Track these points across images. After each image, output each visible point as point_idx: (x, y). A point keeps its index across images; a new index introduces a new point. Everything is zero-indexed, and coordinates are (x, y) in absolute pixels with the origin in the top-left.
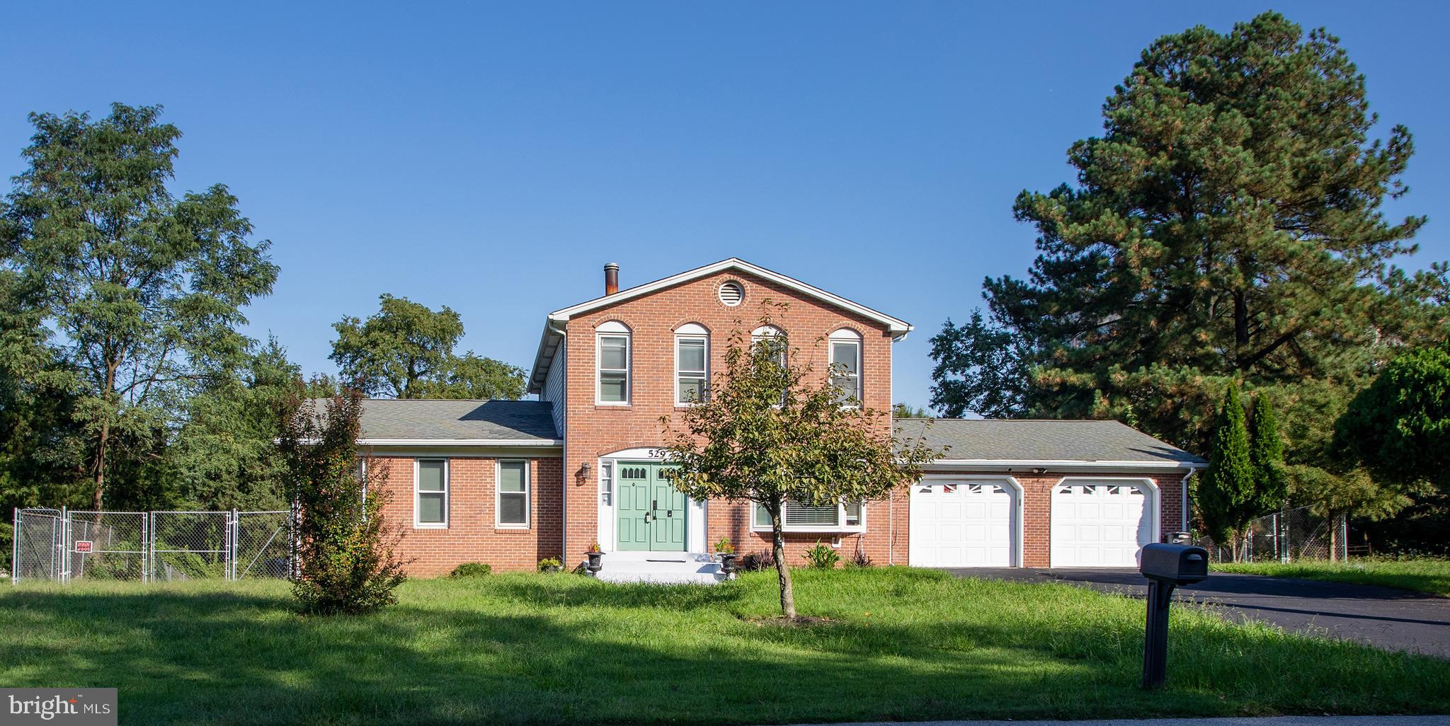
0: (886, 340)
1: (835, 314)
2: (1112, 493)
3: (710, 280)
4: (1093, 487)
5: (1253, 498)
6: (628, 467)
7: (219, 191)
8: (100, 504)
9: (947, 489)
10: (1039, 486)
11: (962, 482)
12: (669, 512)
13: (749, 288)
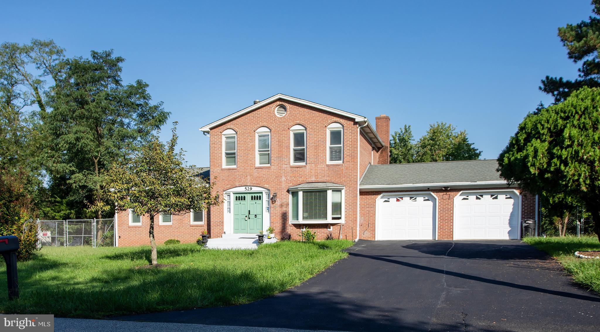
0: (355, 126)
1: (330, 116)
2: (493, 199)
3: (271, 105)
4: (482, 196)
5: (563, 199)
6: (238, 195)
7: (139, 82)
8: (100, 216)
9: (398, 200)
10: (447, 197)
11: (406, 196)
12: (256, 215)
13: (288, 107)
